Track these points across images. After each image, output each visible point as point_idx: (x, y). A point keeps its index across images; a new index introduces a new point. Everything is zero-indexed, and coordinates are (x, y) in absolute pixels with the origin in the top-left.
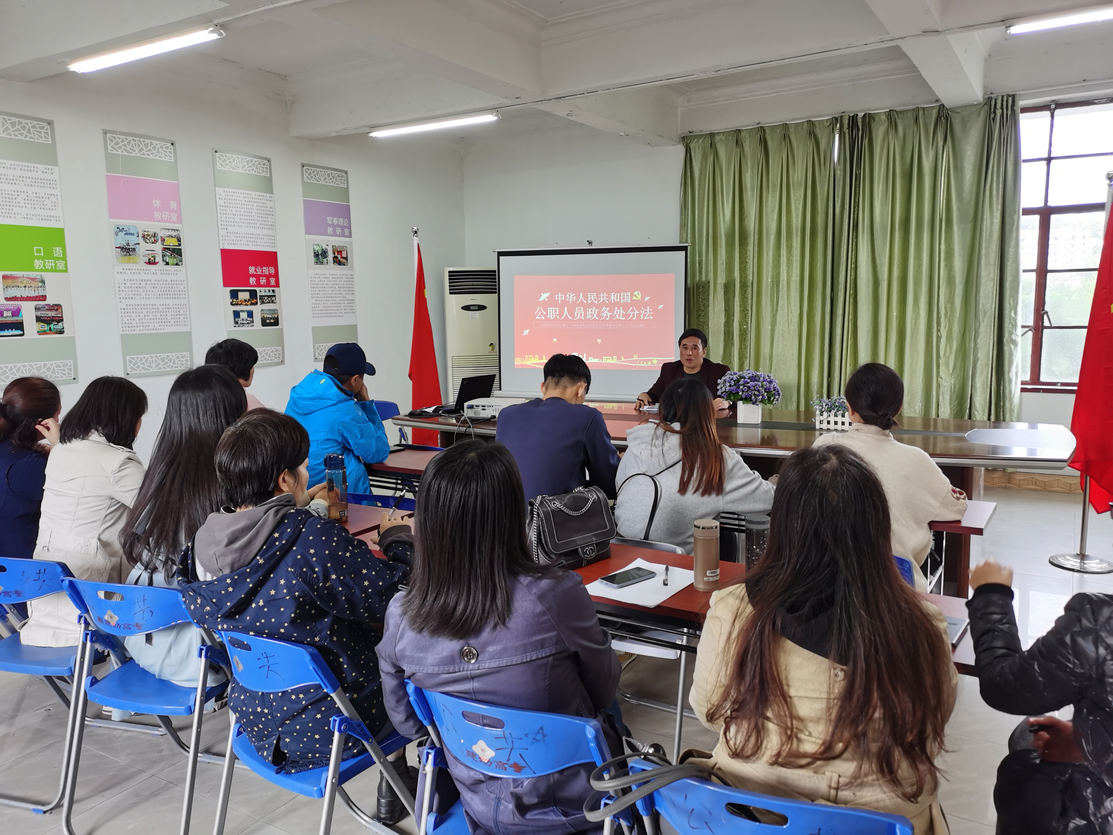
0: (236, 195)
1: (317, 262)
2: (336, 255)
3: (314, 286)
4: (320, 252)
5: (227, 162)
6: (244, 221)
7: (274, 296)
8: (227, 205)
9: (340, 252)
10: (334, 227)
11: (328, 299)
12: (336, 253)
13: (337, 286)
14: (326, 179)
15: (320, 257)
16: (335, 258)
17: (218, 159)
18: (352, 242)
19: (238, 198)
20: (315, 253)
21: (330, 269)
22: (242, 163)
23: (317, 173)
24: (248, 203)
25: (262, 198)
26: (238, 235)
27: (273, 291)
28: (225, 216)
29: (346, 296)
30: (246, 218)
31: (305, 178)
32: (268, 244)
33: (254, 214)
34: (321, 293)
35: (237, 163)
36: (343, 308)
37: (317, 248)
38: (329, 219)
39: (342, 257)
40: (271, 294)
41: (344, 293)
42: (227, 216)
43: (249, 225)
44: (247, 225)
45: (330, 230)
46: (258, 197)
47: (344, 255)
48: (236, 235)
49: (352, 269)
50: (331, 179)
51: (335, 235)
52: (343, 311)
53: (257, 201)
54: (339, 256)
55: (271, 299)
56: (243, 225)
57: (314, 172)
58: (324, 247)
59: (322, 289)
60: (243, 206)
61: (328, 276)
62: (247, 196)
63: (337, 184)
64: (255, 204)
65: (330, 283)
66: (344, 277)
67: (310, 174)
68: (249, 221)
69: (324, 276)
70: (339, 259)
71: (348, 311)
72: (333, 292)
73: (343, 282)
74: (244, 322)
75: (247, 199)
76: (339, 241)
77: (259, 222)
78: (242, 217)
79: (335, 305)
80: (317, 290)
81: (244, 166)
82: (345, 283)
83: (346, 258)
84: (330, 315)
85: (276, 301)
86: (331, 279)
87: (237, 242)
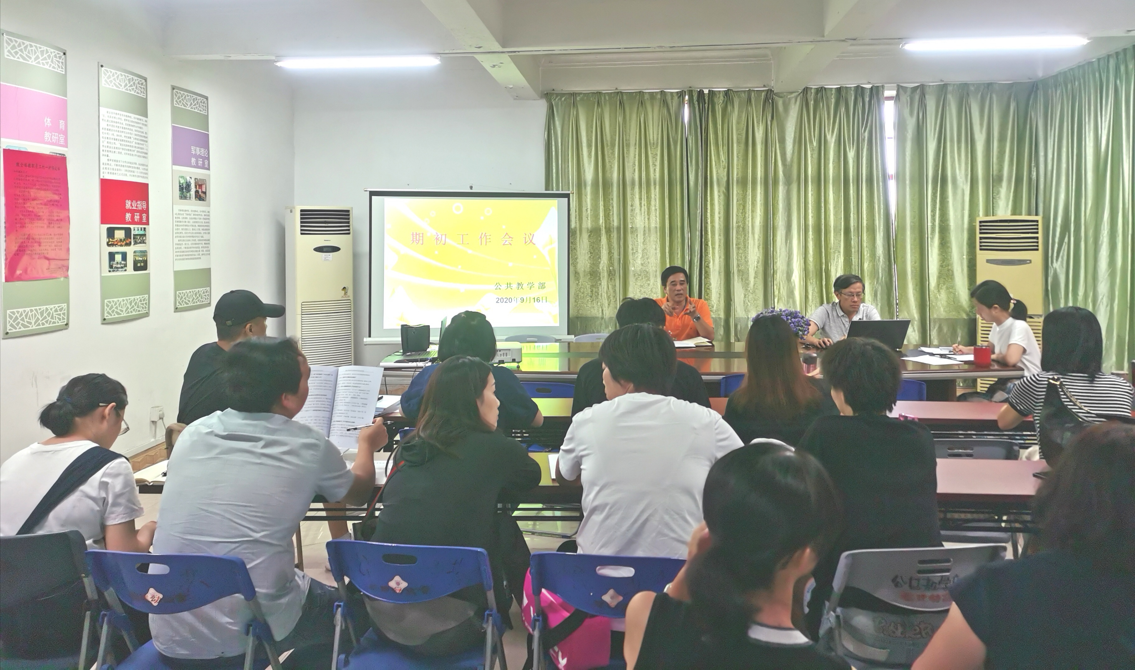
0: (118, 116)
1: (181, 197)
2: (198, 189)
3: (178, 224)
4: (184, 186)
5: (112, 79)
6: (124, 147)
7: (145, 235)
8: (109, 127)
9: (200, 186)
10: (197, 157)
11: (189, 238)
12: (198, 186)
13: (197, 224)
14: (191, 104)
15: (184, 190)
16: (197, 192)
17: (103, 75)
18: (209, 175)
19: (120, 121)
20: (180, 186)
21: (192, 205)
22: (125, 81)
23: (185, 97)
24: (128, 127)
25: (139, 122)
26: (118, 163)
27: (145, 228)
28: (107, 140)
29: (204, 235)
30: (126, 143)
31: (175, 102)
32: (142, 175)
33: (132, 140)
34: (184, 232)
35: (120, 81)
36: (201, 249)
37: (182, 181)
38: (193, 148)
39: (203, 192)
40: (142, 232)
41: (202, 232)
42: (109, 141)
43: (128, 152)
44: (126, 152)
45: (193, 160)
46: (136, 120)
47: (204, 190)
48: (116, 163)
49: (209, 206)
50: (195, 105)
51: (197, 167)
52: (201, 253)
53: (136, 125)
54: (200, 190)
55: (142, 238)
56: (123, 152)
57: (182, 96)
58: (188, 179)
59: (184, 227)
60: (124, 130)
61: (190, 213)
62: (128, 119)
63: (200, 111)
64: (134, 129)
65: (191, 221)
66: (203, 214)
67: (179, 98)
68: (128, 148)
69: (187, 212)
70: (200, 193)
71: (205, 252)
72: (194, 231)
73: (202, 220)
74: (119, 266)
75: (127, 122)
76: (199, 173)
77: (137, 149)
78: (122, 143)
79: (194, 246)
80: (181, 228)
81: (126, 85)
82: (203, 221)
83: (205, 193)
84: (189, 257)
85: (146, 241)
86: (192, 216)
87: (116, 172)
